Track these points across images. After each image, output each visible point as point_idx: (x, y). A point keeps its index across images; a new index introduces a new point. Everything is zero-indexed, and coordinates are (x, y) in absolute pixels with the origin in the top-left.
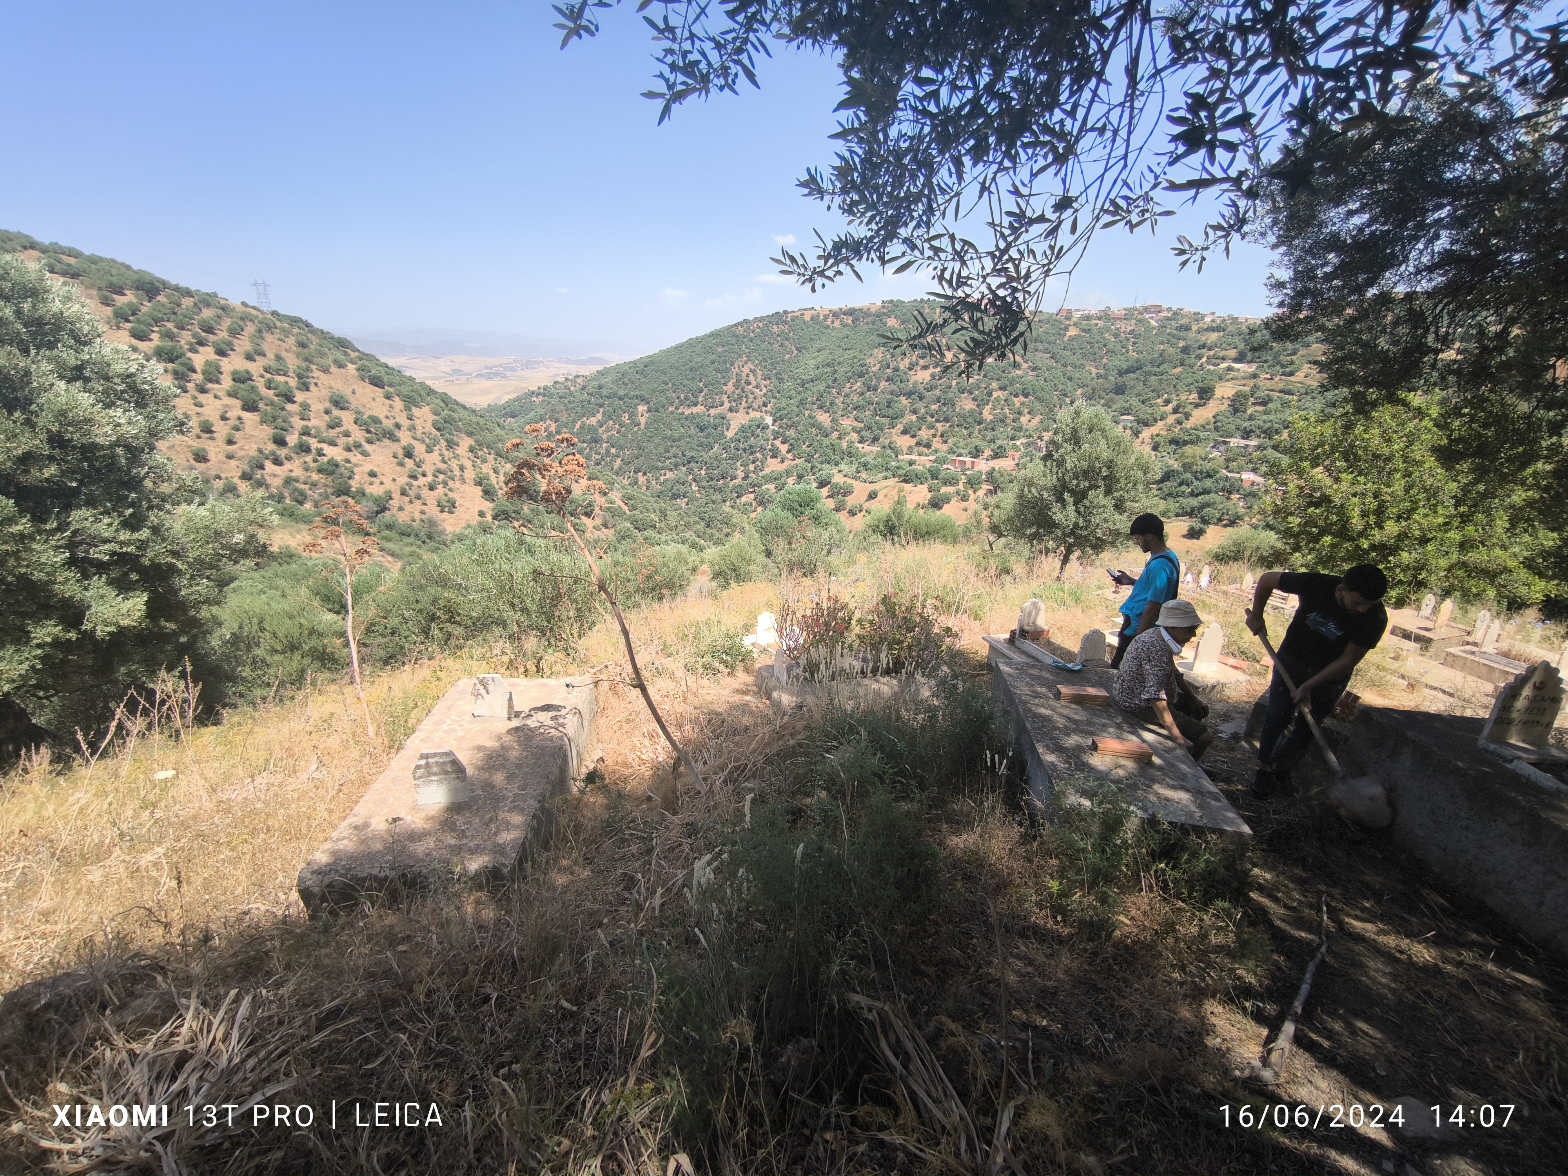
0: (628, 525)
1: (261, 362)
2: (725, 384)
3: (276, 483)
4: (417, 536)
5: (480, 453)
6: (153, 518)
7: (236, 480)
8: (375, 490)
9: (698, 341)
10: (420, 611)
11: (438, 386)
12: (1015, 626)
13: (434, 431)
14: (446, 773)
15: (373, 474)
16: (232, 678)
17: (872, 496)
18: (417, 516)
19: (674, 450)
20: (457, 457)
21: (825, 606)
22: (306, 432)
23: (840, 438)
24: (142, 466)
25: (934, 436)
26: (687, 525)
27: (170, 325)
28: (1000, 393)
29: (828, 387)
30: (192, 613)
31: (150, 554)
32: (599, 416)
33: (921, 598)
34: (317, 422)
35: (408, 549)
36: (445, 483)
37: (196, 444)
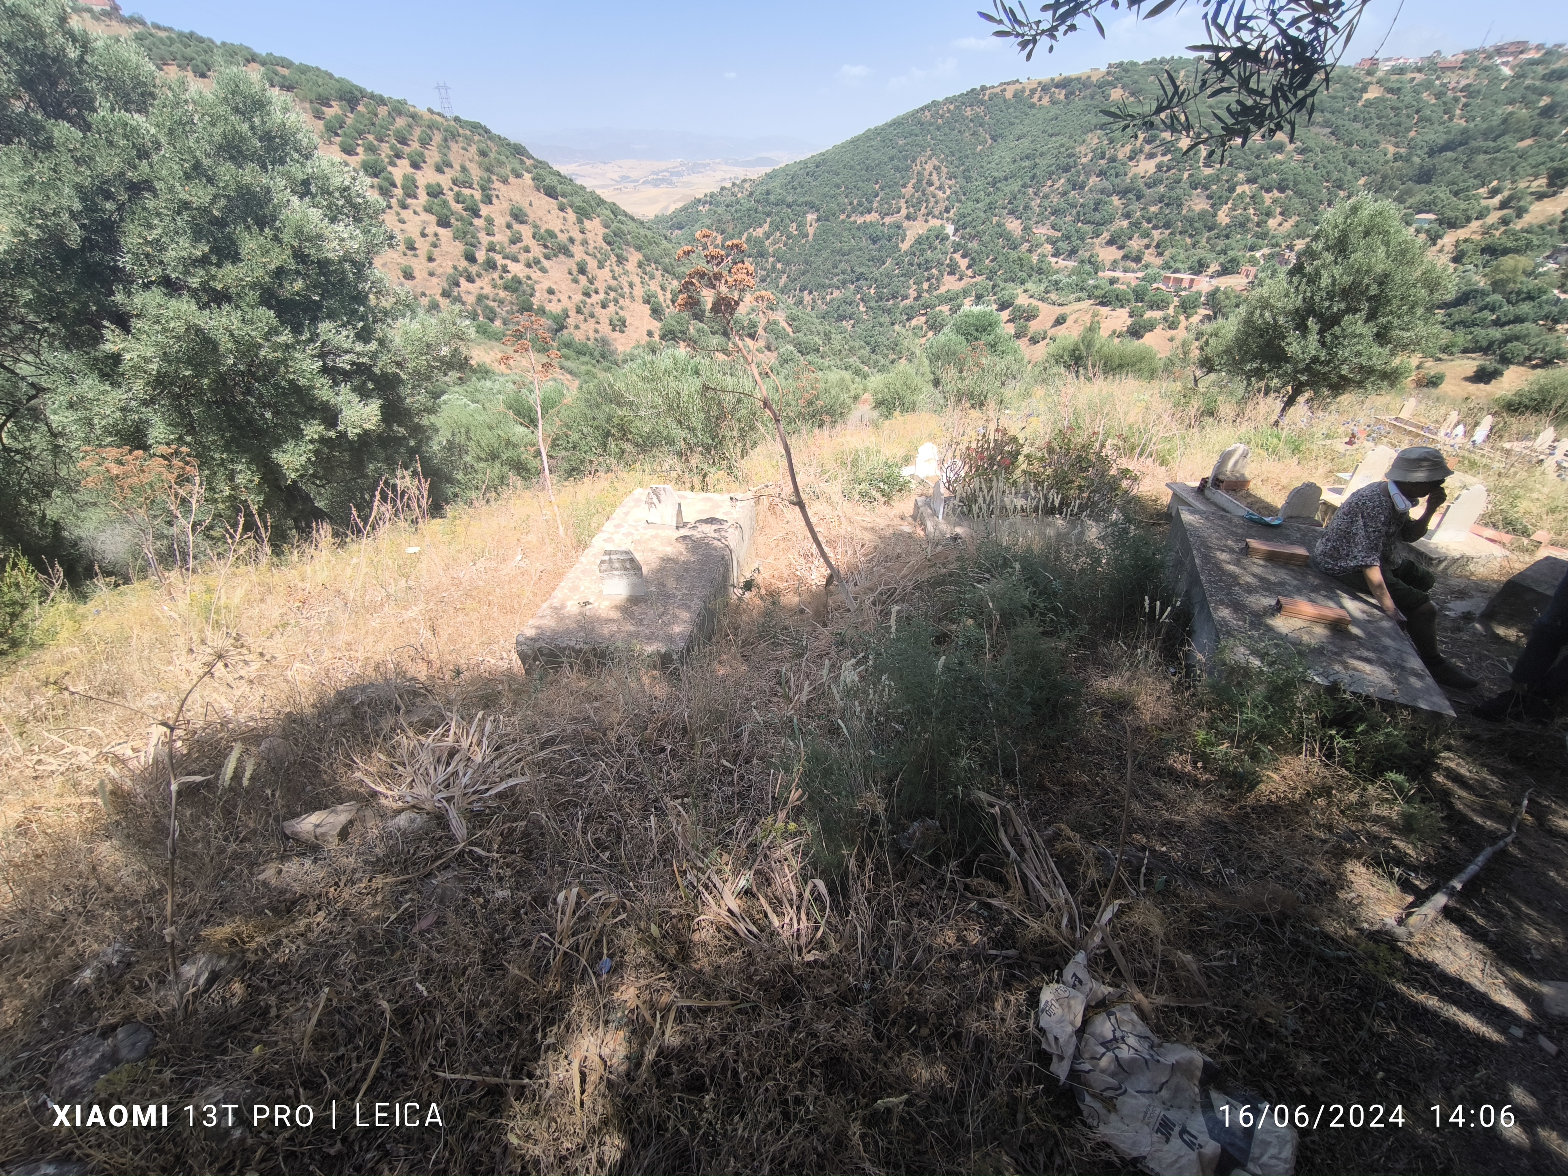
0: (791, 348)
1: (450, 174)
2: (904, 186)
3: (470, 299)
4: (591, 355)
5: (648, 269)
6: (379, 330)
7: (438, 298)
8: (554, 308)
9: (877, 132)
10: (597, 428)
11: (607, 195)
12: (1208, 473)
13: (604, 245)
14: (626, 569)
15: (551, 292)
16: (451, 480)
17: (1060, 321)
18: (592, 335)
19: (842, 265)
20: (626, 273)
21: (992, 437)
22: (491, 248)
23: (1030, 251)
24: (366, 281)
25: (1147, 247)
26: (852, 350)
27: (371, 137)
28: (1246, 188)
29: (1024, 186)
30: (416, 420)
31: (380, 364)
32: (766, 227)
33: (1101, 437)
34: (501, 237)
35: (583, 368)
36: (616, 301)
37: (404, 261)
